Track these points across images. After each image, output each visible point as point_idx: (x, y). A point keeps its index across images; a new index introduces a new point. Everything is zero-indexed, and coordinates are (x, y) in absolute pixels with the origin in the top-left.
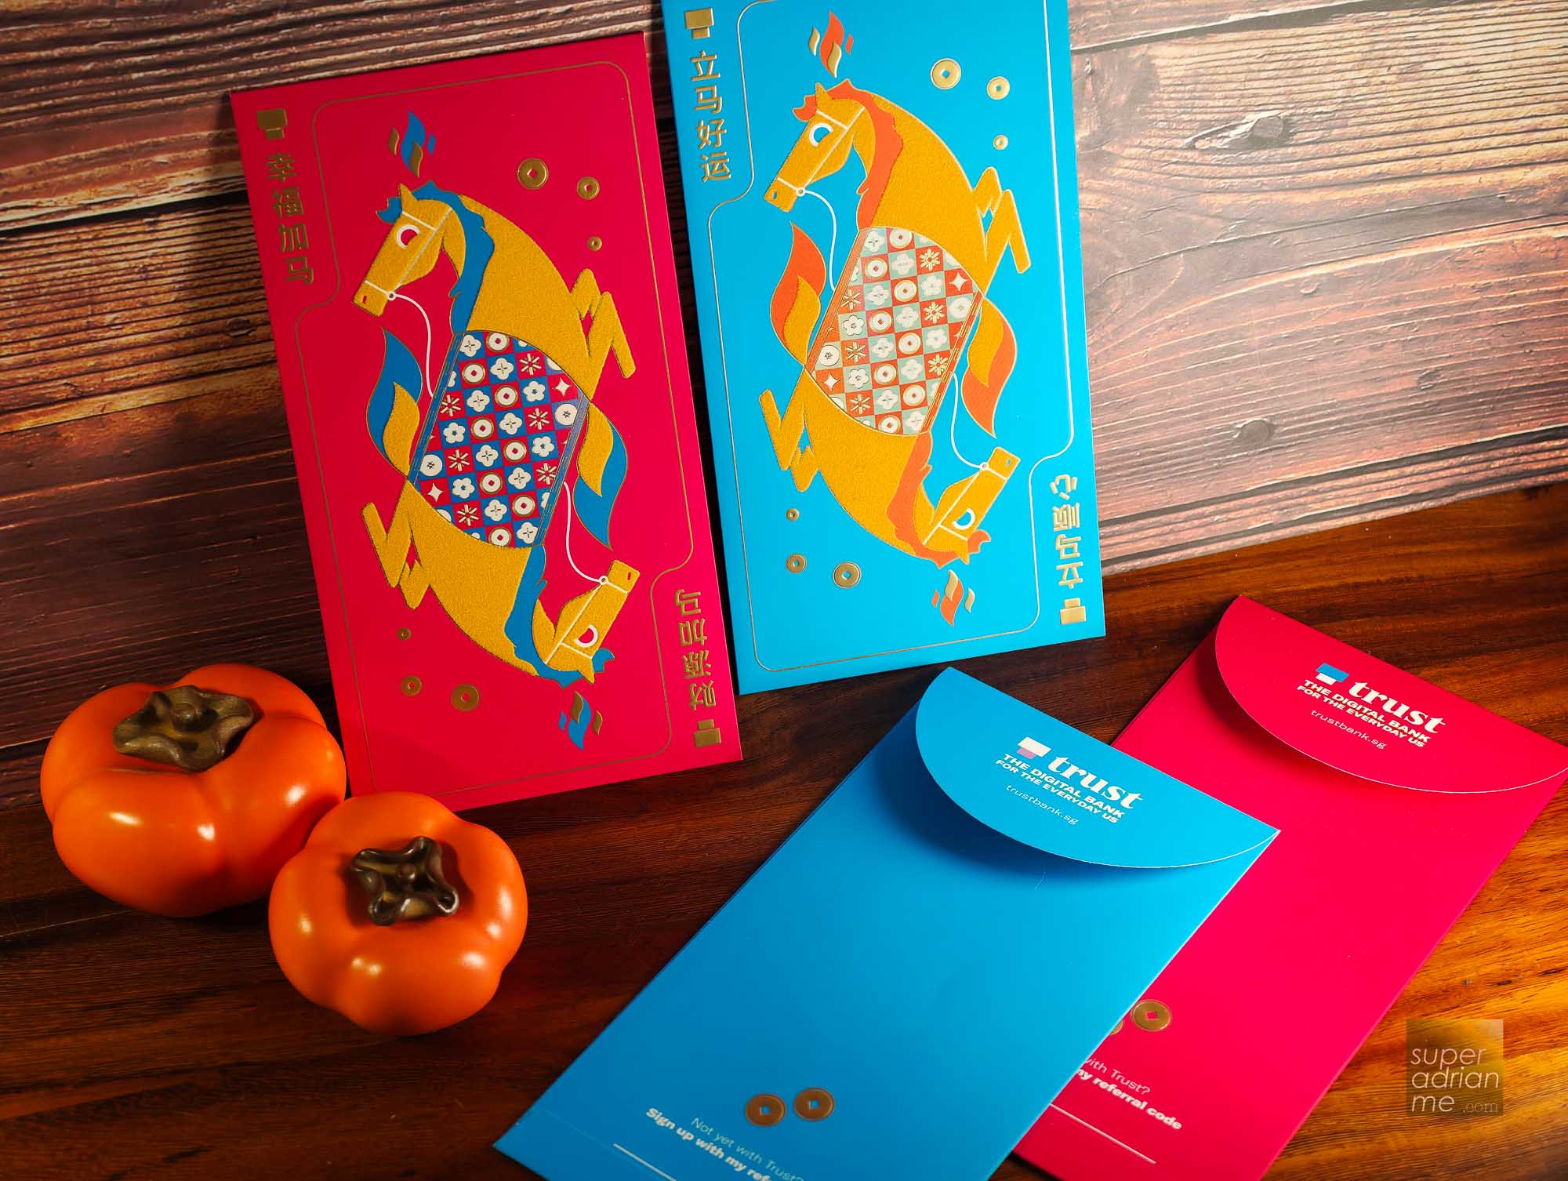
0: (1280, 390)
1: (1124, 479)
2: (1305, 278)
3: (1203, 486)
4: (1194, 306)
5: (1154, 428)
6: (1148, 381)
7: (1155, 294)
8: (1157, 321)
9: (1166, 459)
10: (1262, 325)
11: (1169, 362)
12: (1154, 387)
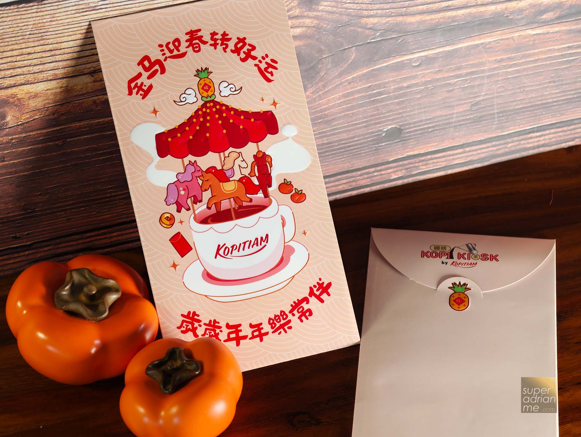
0: (404, 112)
1: (330, 156)
2: (414, 58)
3: (368, 159)
4: (361, 72)
5: (344, 132)
6: (339, 109)
7: (342, 67)
8: (343, 81)
9: (350, 146)
10: (394, 81)
11: (350, 100)
12: (343, 112)
